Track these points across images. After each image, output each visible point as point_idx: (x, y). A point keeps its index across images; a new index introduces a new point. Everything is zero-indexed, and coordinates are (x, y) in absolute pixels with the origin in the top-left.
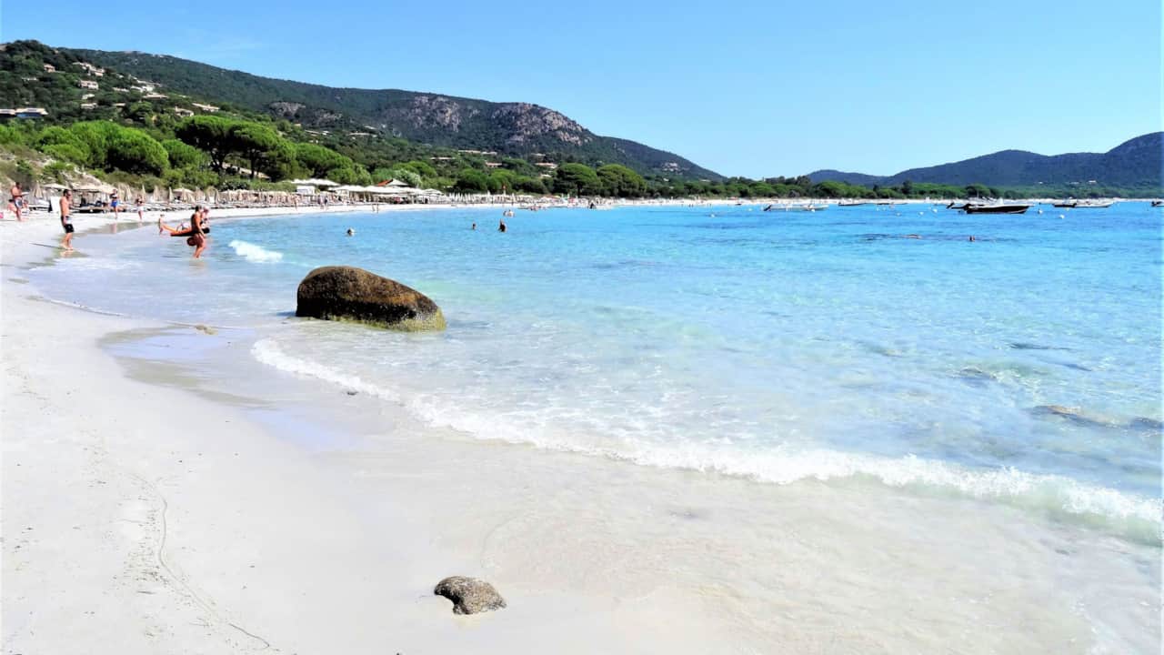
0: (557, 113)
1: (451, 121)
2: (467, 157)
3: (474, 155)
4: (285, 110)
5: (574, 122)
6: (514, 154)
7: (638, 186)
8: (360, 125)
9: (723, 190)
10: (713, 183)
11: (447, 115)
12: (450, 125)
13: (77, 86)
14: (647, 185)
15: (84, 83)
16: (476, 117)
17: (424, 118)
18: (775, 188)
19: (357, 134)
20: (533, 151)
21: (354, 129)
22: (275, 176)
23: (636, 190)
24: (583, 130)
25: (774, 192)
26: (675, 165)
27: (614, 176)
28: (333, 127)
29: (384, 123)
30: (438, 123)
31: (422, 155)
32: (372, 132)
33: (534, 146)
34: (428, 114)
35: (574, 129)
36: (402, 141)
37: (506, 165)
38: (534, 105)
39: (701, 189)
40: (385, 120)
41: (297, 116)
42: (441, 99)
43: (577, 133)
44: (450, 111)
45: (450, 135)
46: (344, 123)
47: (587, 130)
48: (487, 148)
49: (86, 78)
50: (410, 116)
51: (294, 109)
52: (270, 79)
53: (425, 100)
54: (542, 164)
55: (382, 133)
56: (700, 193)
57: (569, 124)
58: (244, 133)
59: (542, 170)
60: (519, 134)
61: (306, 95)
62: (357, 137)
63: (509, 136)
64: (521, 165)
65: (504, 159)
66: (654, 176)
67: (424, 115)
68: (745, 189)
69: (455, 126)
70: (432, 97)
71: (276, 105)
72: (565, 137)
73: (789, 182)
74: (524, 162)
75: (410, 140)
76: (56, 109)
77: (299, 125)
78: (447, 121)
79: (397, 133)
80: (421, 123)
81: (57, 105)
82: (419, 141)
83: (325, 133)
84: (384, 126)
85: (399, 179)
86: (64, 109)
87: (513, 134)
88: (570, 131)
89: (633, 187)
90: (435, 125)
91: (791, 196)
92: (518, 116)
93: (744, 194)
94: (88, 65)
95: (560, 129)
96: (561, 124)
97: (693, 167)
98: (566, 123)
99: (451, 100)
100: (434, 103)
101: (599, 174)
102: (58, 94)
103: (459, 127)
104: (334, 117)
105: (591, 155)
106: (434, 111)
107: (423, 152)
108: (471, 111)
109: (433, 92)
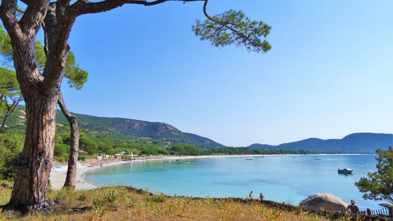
0: (171, 125)
1: (137, 128)
2: (141, 140)
3: (144, 139)
4: (83, 125)
5: (176, 128)
6: (156, 139)
7: (197, 151)
8: (107, 129)
9: (224, 152)
10: (220, 149)
11: (135, 126)
12: (136, 129)
13: (18, 118)
14: (200, 150)
15: (20, 117)
16: (145, 127)
17: (128, 127)
18: (240, 151)
19: (106, 132)
20: (163, 137)
21: (105, 130)
22: (90, 153)
23: (196, 153)
24: (179, 131)
25: (240, 153)
26: (208, 142)
27: (189, 149)
28: (98, 130)
29: (115, 128)
30: (132, 128)
31: (127, 139)
32: (111, 132)
33: (163, 136)
34: (129, 125)
35: (176, 130)
36: (121, 134)
37: (154, 142)
38: (164, 123)
39: (217, 151)
40: (115, 127)
41: (87, 126)
42: (134, 121)
43: (177, 132)
44: (136, 125)
45: (136, 132)
46: (102, 128)
47: (180, 131)
48: (148, 136)
49: (21, 115)
50: (123, 126)
51: (86, 124)
52: (79, 114)
53: (129, 121)
54: (165, 142)
55: (114, 132)
57: (174, 129)
59: (166, 144)
60: (158, 132)
61: (90, 119)
62: (106, 133)
63: (155, 133)
64: (159, 143)
65: (154, 140)
66: (201, 146)
67: (127, 126)
68: (231, 151)
69: (138, 129)
70: (131, 120)
71: (80, 122)
72: (173, 133)
73: (245, 149)
74: (160, 141)
75: (123, 134)
76: (10, 125)
77: (88, 129)
78: (135, 128)
79: (119, 131)
80: (127, 128)
82: (126, 134)
83: (96, 132)
84: (115, 129)
85: (124, 151)
86: (13, 125)
87: (156, 132)
88: (175, 131)
90: (131, 129)
91: (245, 154)
92: (158, 127)
93: (230, 154)
94: (22, 111)
95: (171, 130)
96: (172, 129)
97: (214, 142)
98: (173, 129)
99: (137, 121)
100: (131, 122)
101: (185, 148)
102: (11, 120)
103: (139, 130)
104: (99, 127)
105: (182, 139)
106: (131, 125)
107: (127, 138)
108: (143, 125)
109: (131, 119)
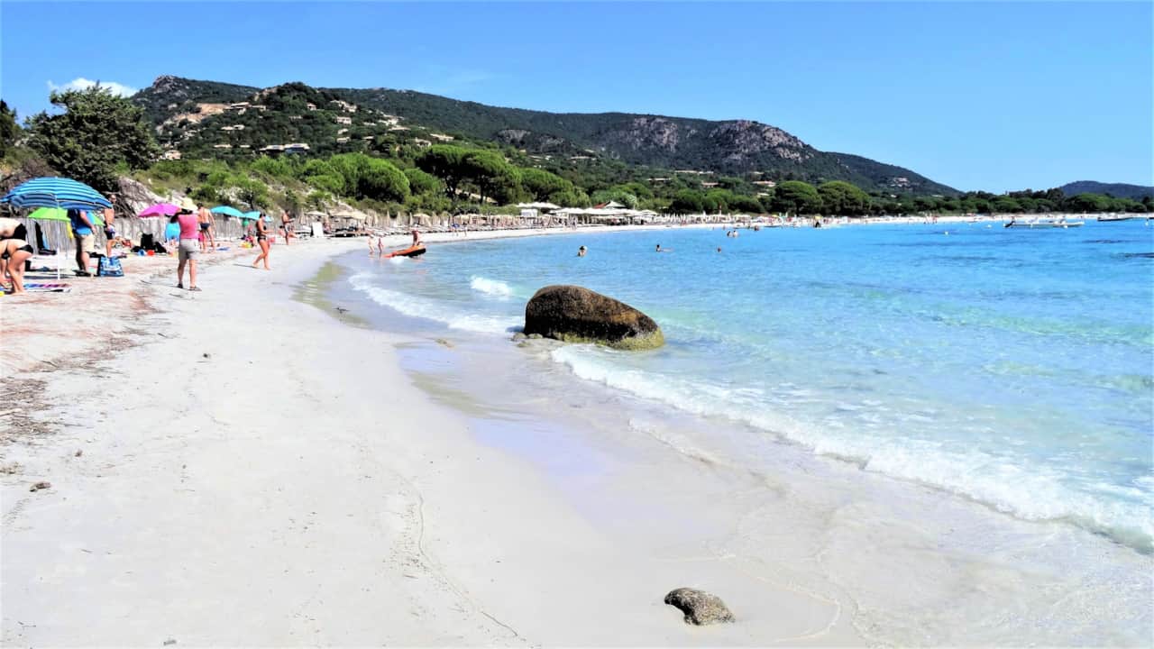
0: (777, 129)
1: (668, 141)
2: (683, 177)
3: (691, 175)
4: (512, 137)
5: (795, 138)
6: (730, 173)
7: (862, 204)
8: (580, 149)
9: (959, 207)
10: (947, 199)
11: (665, 135)
12: (667, 146)
13: (334, 122)
14: (872, 201)
15: (340, 119)
16: (693, 137)
17: (642, 140)
18: (1020, 202)
19: (577, 157)
20: (752, 169)
21: (575, 153)
22: (502, 200)
23: (860, 208)
24: (804, 146)
25: (1018, 206)
26: (904, 180)
27: (837, 193)
28: (555, 151)
29: (603, 146)
30: (655, 144)
31: (639, 176)
32: (591, 155)
33: (752, 164)
34: (646, 135)
35: (795, 145)
36: (622, 164)
37: (722, 184)
38: (754, 122)
39: (933, 205)
40: (604, 143)
41: (522, 142)
42: (658, 120)
43: (797, 149)
44: (668, 132)
45: (667, 156)
46: (566, 147)
47: (808, 146)
48: (704, 167)
49: (341, 115)
50: (629, 139)
51: (519, 135)
52: (499, 108)
53: (643, 121)
54: (758, 183)
55: (601, 156)
56: (931, 209)
57: (790, 141)
58: (475, 161)
59: (760, 188)
60: (736, 153)
61: (531, 122)
62: (578, 161)
63: (727, 154)
64: (737, 184)
65: (721, 178)
66: (880, 192)
67: (640, 137)
68: (984, 204)
69: (672, 147)
70: (651, 118)
71: (504, 132)
72: (785, 153)
73: (1039, 195)
74: (741, 180)
75: (628, 162)
76: (316, 143)
77: (524, 151)
78: (665, 141)
79: (615, 155)
80: (639, 144)
81: (318, 141)
82: (638, 163)
83: (548, 158)
84: (603, 149)
85: (616, 201)
86: (323, 144)
87: (730, 153)
88: (790, 148)
89: (857, 204)
90: (652, 146)
91: (1039, 211)
92: (736, 134)
93: (983, 210)
94: (343, 103)
95: (780, 145)
96: (781, 140)
97: (924, 181)
98: (786, 139)
99: (670, 120)
100: (652, 124)
101: (819, 191)
102: (318, 130)
103: (676, 147)
104: (556, 142)
105: (812, 171)
106: (652, 132)
107: (640, 174)
108: (689, 131)
109: (651, 113)
